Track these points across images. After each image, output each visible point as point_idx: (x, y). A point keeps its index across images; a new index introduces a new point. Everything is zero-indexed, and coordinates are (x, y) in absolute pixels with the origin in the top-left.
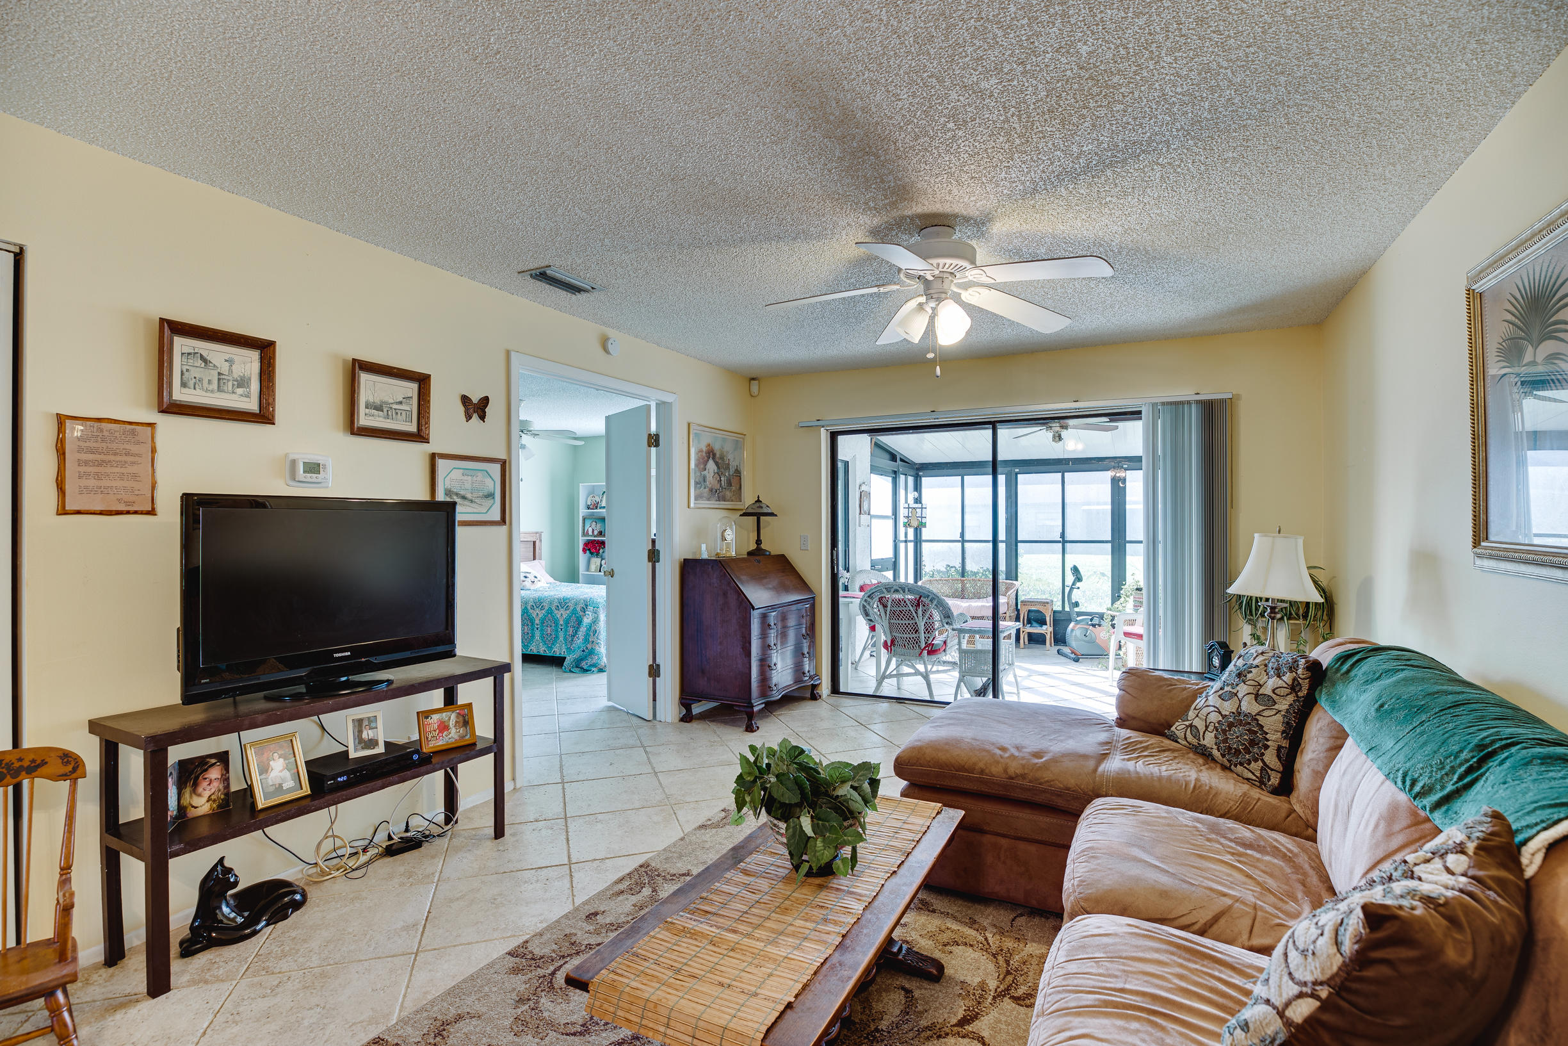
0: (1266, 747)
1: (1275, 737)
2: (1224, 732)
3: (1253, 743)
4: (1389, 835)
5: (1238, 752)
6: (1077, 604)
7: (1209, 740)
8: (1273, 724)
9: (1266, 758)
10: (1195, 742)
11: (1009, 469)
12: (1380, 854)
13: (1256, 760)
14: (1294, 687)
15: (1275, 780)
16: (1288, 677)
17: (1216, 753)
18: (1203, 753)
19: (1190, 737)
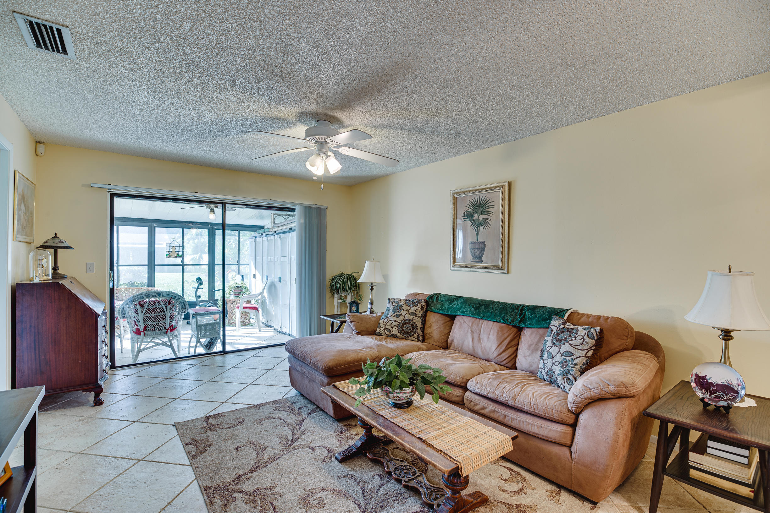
0: (417, 329)
1: (419, 325)
2: (401, 327)
3: (413, 328)
4: (503, 334)
5: (409, 332)
6: (200, 297)
7: (395, 331)
8: (418, 321)
9: (418, 332)
10: (389, 334)
11: (151, 224)
12: (502, 339)
13: (415, 334)
14: (422, 308)
15: (421, 338)
16: (419, 306)
17: (399, 335)
18: (394, 337)
19: (387, 333)
